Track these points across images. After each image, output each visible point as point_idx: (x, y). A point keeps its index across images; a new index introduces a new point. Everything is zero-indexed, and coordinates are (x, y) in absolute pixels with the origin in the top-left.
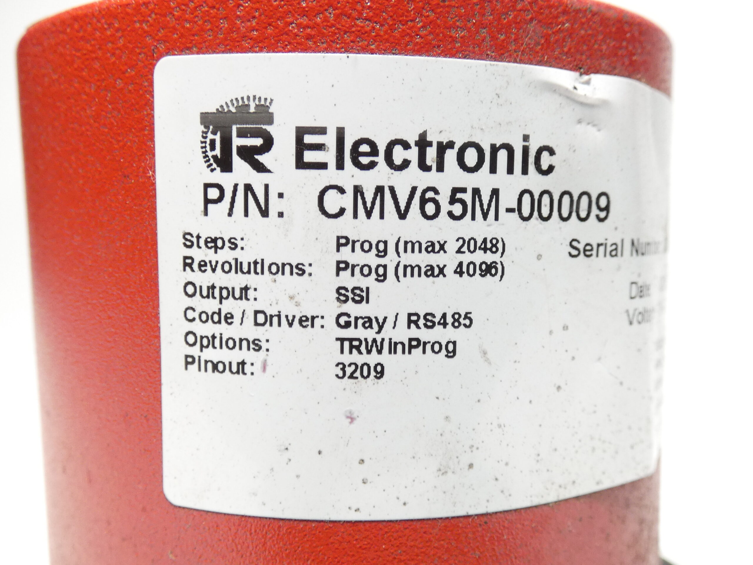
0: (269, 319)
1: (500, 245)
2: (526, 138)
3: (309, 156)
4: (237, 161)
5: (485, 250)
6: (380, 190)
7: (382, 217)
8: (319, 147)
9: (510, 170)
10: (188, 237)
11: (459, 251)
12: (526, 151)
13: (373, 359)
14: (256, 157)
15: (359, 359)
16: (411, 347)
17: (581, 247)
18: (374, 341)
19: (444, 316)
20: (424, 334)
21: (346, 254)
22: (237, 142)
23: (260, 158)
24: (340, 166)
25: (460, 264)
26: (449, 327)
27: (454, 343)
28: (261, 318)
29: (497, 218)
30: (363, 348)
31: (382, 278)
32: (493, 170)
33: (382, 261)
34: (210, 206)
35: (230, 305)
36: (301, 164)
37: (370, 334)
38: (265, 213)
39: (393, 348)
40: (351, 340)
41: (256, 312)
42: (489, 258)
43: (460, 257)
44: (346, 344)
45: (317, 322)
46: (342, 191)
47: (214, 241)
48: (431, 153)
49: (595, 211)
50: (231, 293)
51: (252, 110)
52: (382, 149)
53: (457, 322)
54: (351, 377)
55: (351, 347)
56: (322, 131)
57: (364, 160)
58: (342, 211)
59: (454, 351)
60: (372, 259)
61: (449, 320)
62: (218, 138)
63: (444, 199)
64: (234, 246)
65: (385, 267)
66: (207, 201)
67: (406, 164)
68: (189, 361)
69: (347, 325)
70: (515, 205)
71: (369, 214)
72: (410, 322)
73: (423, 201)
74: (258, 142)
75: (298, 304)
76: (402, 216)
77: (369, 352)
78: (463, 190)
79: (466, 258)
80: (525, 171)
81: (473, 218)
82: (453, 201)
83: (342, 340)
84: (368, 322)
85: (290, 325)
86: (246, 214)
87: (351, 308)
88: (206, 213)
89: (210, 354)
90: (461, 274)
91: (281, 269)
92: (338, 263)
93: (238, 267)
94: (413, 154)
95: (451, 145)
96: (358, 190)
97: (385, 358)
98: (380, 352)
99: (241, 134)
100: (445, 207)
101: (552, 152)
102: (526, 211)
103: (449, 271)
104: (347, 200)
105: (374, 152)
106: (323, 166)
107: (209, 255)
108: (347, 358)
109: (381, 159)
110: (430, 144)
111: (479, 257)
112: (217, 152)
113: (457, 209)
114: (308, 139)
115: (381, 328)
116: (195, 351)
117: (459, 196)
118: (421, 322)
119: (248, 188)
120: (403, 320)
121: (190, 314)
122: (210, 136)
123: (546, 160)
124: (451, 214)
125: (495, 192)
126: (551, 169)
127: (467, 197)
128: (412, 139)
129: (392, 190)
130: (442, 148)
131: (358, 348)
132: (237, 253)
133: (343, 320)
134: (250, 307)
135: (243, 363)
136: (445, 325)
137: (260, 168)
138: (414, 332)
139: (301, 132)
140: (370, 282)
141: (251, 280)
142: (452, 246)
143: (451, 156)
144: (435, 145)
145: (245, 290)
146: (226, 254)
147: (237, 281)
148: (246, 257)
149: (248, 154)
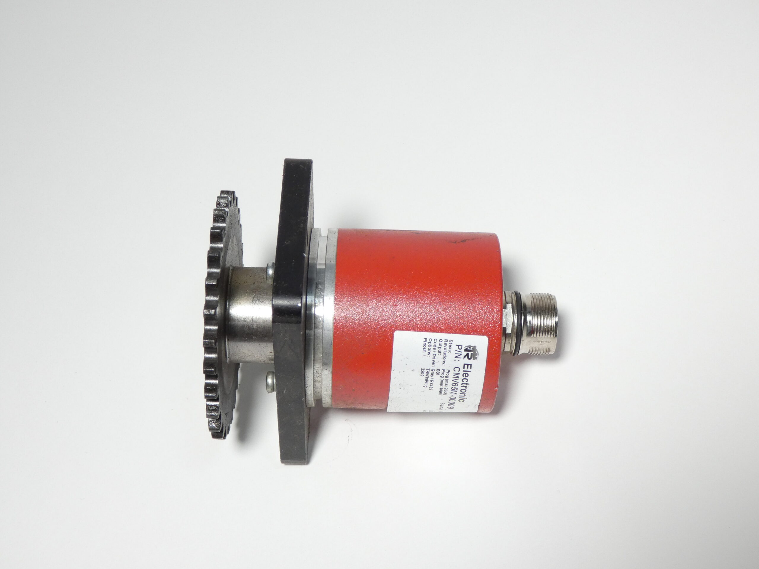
0: (434, 357)
2: (466, 398)
3: (466, 366)
4: (466, 353)
6: (458, 377)
7: (453, 377)
8: (468, 368)
10: (452, 341)
11: (445, 388)
12: (464, 398)
13: (425, 375)
14: (467, 357)
15: (425, 372)
16: (427, 381)
18: (428, 375)
20: (429, 383)
21: (446, 371)
22: (470, 353)
24: (464, 371)
28: (434, 355)
30: (427, 373)
31: (441, 377)
33: (444, 377)
34: (458, 346)
35: (437, 349)
36: (465, 364)
37: (430, 374)
38: (456, 357)
39: (427, 378)
40: (429, 371)
41: (436, 354)
44: (428, 370)
45: (433, 366)
46: (459, 371)
47: (451, 347)
48: (465, 385)
49: (450, 407)
50: (440, 350)
51: (476, 356)
52: (466, 378)
54: (421, 371)
55: (428, 371)
56: (471, 368)
57: (464, 375)
58: (455, 371)
59: (425, 387)
60: (445, 375)
62: (471, 349)
63: (456, 387)
64: (449, 351)
65: (443, 377)
67: (463, 381)
68: (426, 339)
69: (432, 371)
70: (453, 396)
71: (454, 375)
73: (456, 384)
74: (470, 357)
75: (437, 362)
79: (443, 390)
81: (451, 391)
82: (455, 388)
83: (429, 370)
84: (432, 374)
85: (433, 361)
86: (456, 354)
87: (436, 371)
88: (456, 345)
89: (427, 344)
91: (444, 360)
92: (445, 370)
93: (445, 351)
95: (466, 388)
96: (459, 374)
97: (425, 376)
99: (472, 354)
103: (441, 387)
104: (457, 372)
105: (466, 377)
106: (464, 368)
107: (448, 345)
108: (425, 370)
109: (464, 378)
112: (468, 349)
114: (469, 366)
115: (431, 376)
116: (428, 341)
117: (456, 389)
118: (431, 382)
119: (461, 354)
120: (432, 380)
121: (436, 340)
122: (472, 348)
123: (461, 401)
127: (456, 390)
129: (458, 379)
130: (466, 387)
131: (427, 372)
132: (448, 351)
133: (433, 370)
134: (437, 353)
135: (425, 351)
136: (430, 386)
137: (465, 357)
138: (429, 381)
139: (471, 365)
140: (440, 374)
141: (442, 354)
142: (446, 387)
143: (464, 388)
145: (440, 352)
146: (448, 349)
147: (442, 351)
148: (447, 353)
149: (467, 355)
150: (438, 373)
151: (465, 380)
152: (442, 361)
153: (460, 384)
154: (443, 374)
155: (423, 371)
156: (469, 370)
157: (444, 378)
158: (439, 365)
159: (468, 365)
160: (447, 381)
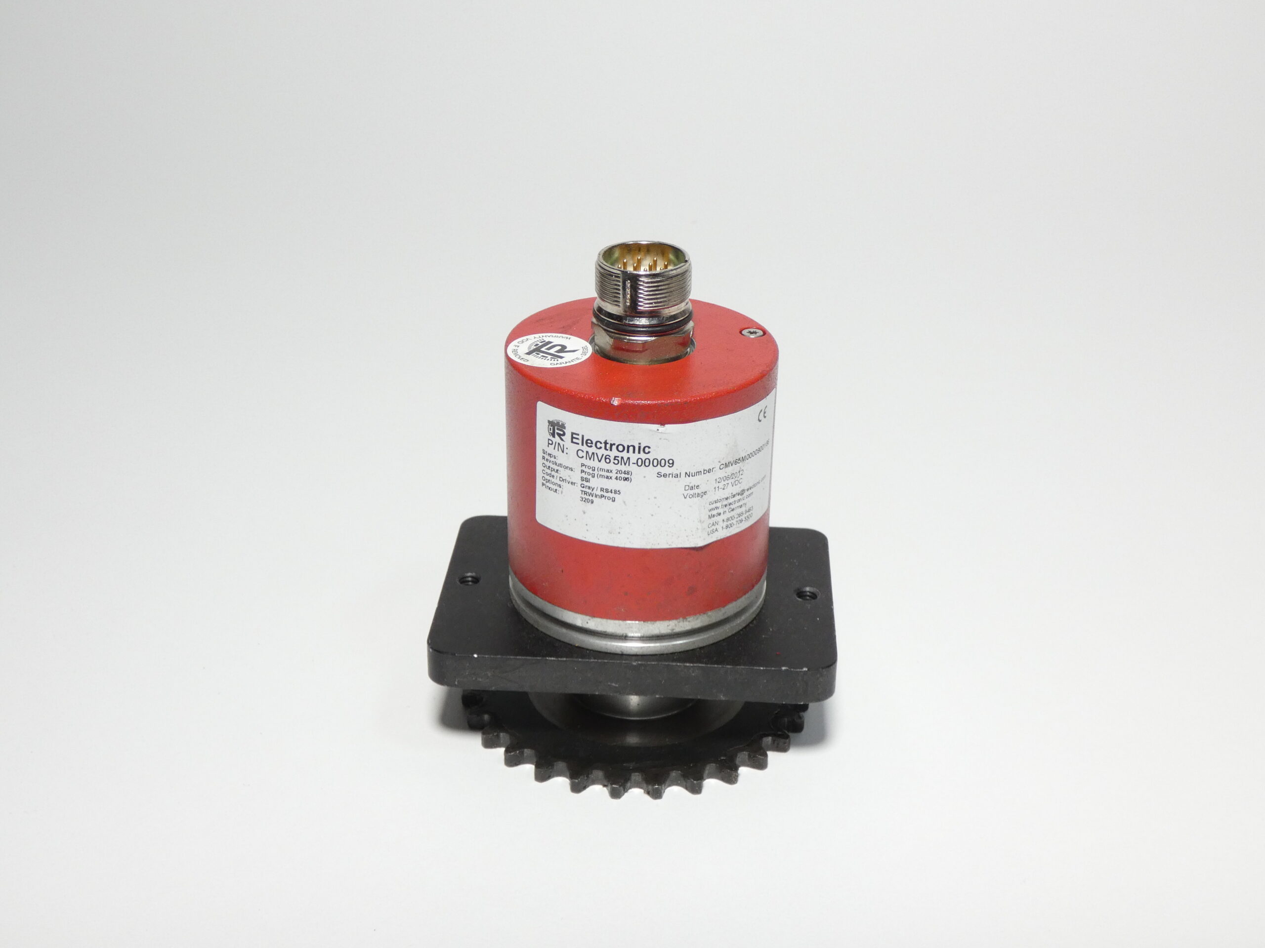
0: (563, 480)
1: (630, 473)
2: (640, 444)
3: (574, 440)
4: (556, 435)
5: (625, 474)
6: (593, 453)
8: (578, 439)
9: (634, 452)
11: (617, 473)
12: (639, 448)
13: (590, 498)
15: (587, 497)
16: (601, 497)
17: (662, 474)
18: (591, 493)
19: (612, 490)
20: (605, 494)
21: (583, 468)
23: (562, 437)
24: (583, 445)
25: (617, 477)
26: (613, 493)
27: (615, 498)
28: (561, 479)
29: (629, 465)
30: (588, 494)
31: (594, 477)
32: (628, 452)
33: (593, 472)
35: (553, 473)
36: (572, 442)
37: (590, 491)
38: (563, 452)
39: (596, 496)
40: (584, 492)
41: (560, 477)
42: (626, 476)
43: (617, 475)
44: (583, 492)
45: (576, 484)
46: (583, 452)
47: (550, 454)
48: (608, 446)
49: (667, 464)
50: (554, 470)
51: (560, 424)
52: (594, 443)
53: (615, 492)
54: (584, 501)
55: (585, 493)
56: (578, 435)
57: (589, 445)
58: (583, 457)
59: (614, 500)
61: (613, 491)
62: (552, 428)
63: (612, 458)
66: (549, 444)
67: (601, 448)
68: (543, 484)
69: (584, 487)
70: (636, 462)
71: (590, 459)
72: (601, 490)
73: (606, 458)
74: (562, 433)
75: (571, 478)
76: (600, 461)
77: (589, 496)
78: (618, 457)
79: (619, 475)
80: (639, 452)
81: (621, 465)
82: (615, 459)
83: (582, 491)
84: (589, 488)
85: (569, 483)
86: (558, 450)
87: (584, 482)
89: (548, 484)
90: (617, 479)
92: (582, 470)
93: (556, 464)
94: (603, 446)
95: (614, 444)
96: (587, 452)
97: (594, 498)
98: (592, 496)
99: (558, 429)
100: (612, 460)
101: (649, 448)
102: (640, 463)
103: (613, 478)
105: (592, 443)
106: (578, 444)
107: (549, 458)
108: (583, 496)
109: (594, 445)
110: (608, 443)
111: (623, 475)
112: (552, 431)
113: (616, 462)
115: (593, 490)
116: (545, 482)
117: (617, 458)
118: (605, 491)
119: (559, 444)
120: (599, 489)
122: (550, 427)
123: (647, 450)
124: (614, 463)
125: (629, 458)
126: (649, 452)
127: (619, 459)
128: (603, 441)
129: (597, 454)
130: (611, 445)
131: (586, 494)
132: (556, 460)
133: (582, 486)
134: (559, 475)
135: (557, 490)
136: (612, 492)
137: (562, 440)
138: (602, 493)
139: (573, 434)
140: (590, 477)
141: (559, 468)
142: (614, 472)
143: (614, 447)
144: (609, 444)
145: (557, 470)
146: (552, 459)
147: (556, 468)
148: (558, 462)
149: (559, 435)
150: (588, 480)
151: (599, 445)
152: (568, 472)
153: (606, 453)
154: (589, 474)
155: (584, 499)
156: (580, 437)
157: (596, 472)
158: (576, 477)
159: (572, 438)
160: (602, 470)
